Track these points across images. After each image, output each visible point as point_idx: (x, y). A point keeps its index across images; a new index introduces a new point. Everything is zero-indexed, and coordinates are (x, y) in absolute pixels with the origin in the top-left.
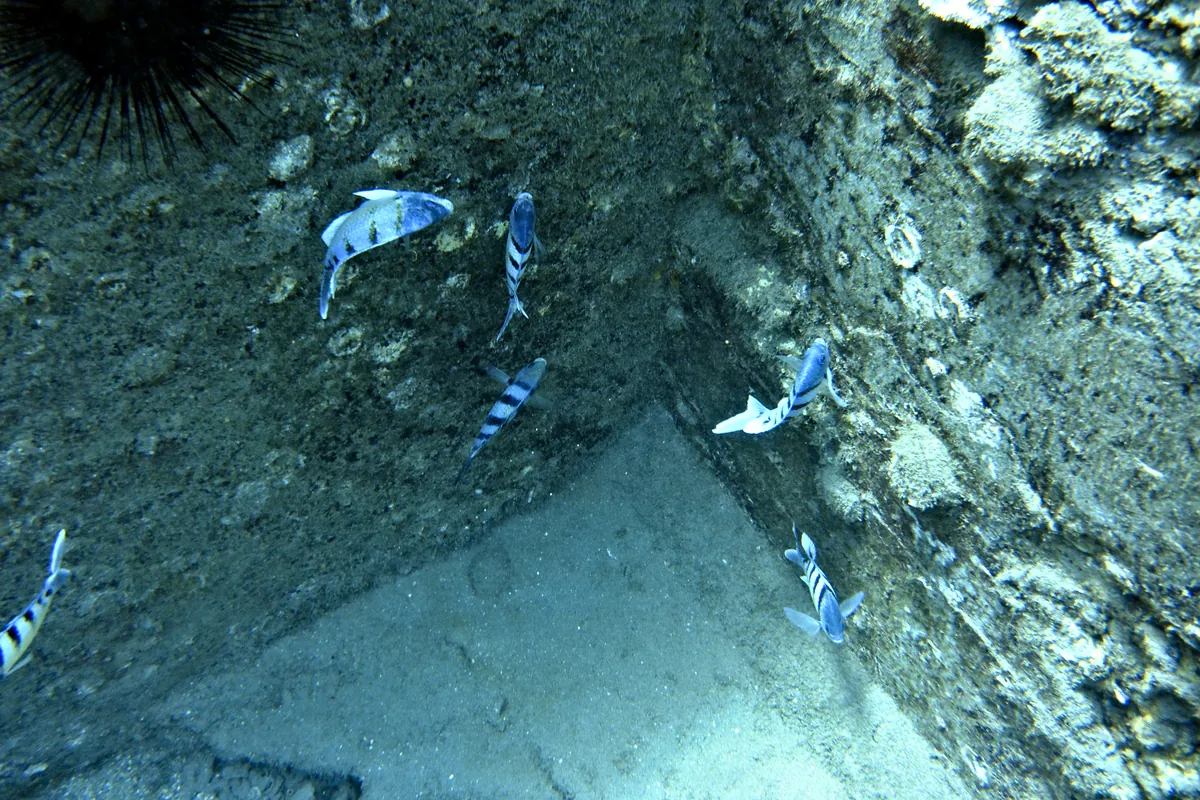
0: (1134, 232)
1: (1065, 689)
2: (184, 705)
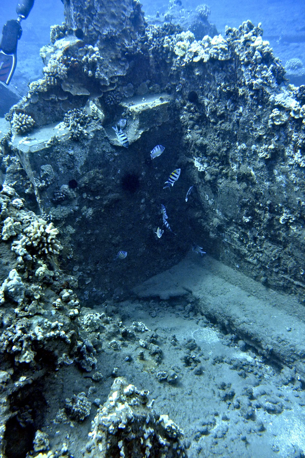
0: (220, 184)
1: (237, 241)
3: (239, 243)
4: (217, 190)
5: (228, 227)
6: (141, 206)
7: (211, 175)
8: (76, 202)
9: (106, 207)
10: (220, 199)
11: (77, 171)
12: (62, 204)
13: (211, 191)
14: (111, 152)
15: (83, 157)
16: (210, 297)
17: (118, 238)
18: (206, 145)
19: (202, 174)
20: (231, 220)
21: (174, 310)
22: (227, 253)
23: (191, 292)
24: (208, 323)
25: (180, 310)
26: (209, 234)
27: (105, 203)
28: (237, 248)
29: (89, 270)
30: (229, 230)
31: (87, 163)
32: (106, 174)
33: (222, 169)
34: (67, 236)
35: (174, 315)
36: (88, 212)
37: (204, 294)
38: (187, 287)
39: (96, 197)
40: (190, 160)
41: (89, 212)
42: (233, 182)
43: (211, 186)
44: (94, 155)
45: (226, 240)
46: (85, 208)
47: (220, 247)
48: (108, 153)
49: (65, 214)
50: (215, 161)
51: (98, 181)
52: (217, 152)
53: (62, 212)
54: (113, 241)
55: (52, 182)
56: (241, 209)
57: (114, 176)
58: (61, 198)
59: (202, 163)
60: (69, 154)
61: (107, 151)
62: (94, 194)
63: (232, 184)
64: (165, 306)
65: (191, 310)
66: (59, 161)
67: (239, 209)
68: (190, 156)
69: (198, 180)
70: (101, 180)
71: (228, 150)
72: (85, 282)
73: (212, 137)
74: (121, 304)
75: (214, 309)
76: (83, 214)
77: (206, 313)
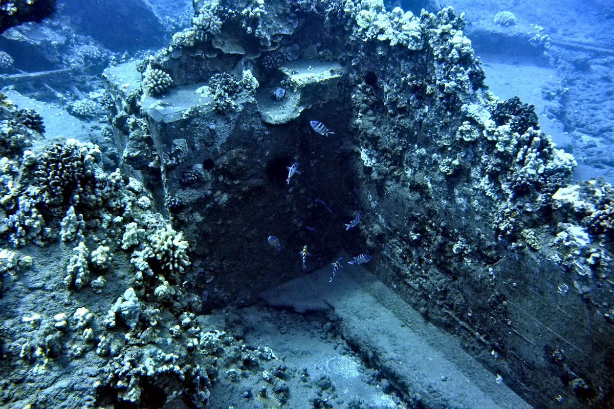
2: (263, 294)
3: (401, 260)
4: (384, 193)
5: (391, 239)
6: (288, 196)
7: (379, 174)
8: (209, 186)
9: (244, 194)
10: (385, 203)
11: (216, 149)
12: (193, 186)
13: (377, 192)
14: (261, 130)
15: (225, 133)
16: (355, 319)
17: (253, 232)
18: (378, 137)
19: (368, 170)
20: (396, 231)
21: (310, 326)
22: (384, 267)
23: (333, 309)
24: (349, 350)
25: (316, 328)
26: (366, 241)
27: (244, 189)
28: (397, 265)
29: (213, 266)
30: (390, 242)
31: (229, 140)
32: (251, 155)
33: (394, 170)
34: (192, 224)
35: (308, 334)
36: (221, 198)
37: (349, 314)
38: (329, 301)
39: (235, 182)
40: (357, 149)
41: (223, 198)
42: (405, 188)
43: (377, 187)
44: (240, 131)
45: (385, 253)
46: (219, 193)
47: (377, 259)
48: (257, 130)
49: (194, 198)
50: (386, 157)
51: (240, 164)
52: (391, 149)
53: (190, 196)
54: (247, 236)
55: (183, 160)
56: (409, 223)
57: (260, 158)
58: (192, 180)
59: (370, 156)
60: (209, 128)
61: (257, 129)
62: (232, 177)
63: (403, 191)
64: (299, 321)
65: (330, 331)
66: (196, 136)
67: (407, 221)
68: (357, 144)
69: (361, 175)
70: (242, 161)
71: (404, 150)
72: (205, 281)
73: (387, 130)
74: (246, 309)
75: (358, 336)
76: (216, 200)
77: (348, 338)
